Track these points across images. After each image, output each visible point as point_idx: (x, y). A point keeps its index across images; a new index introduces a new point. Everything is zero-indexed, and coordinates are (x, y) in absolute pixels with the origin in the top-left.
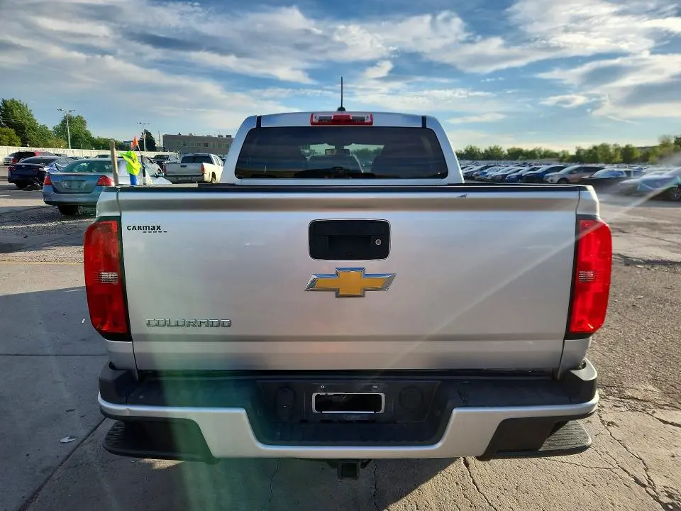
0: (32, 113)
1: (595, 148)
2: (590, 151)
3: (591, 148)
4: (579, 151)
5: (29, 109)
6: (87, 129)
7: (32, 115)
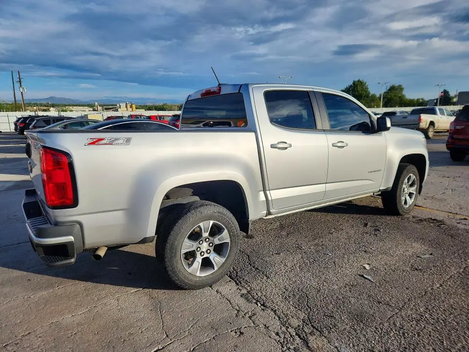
0: (368, 87)
5: (367, 84)
6: (403, 93)
7: (368, 89)
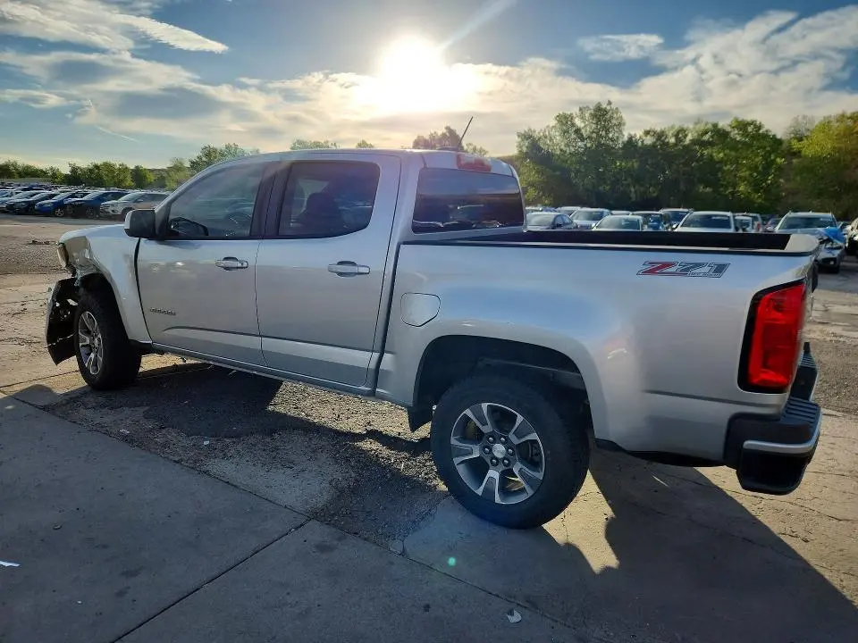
1: (97, 167)
2: (91, 171)
3: (91, 167)
4: (74, 170)
